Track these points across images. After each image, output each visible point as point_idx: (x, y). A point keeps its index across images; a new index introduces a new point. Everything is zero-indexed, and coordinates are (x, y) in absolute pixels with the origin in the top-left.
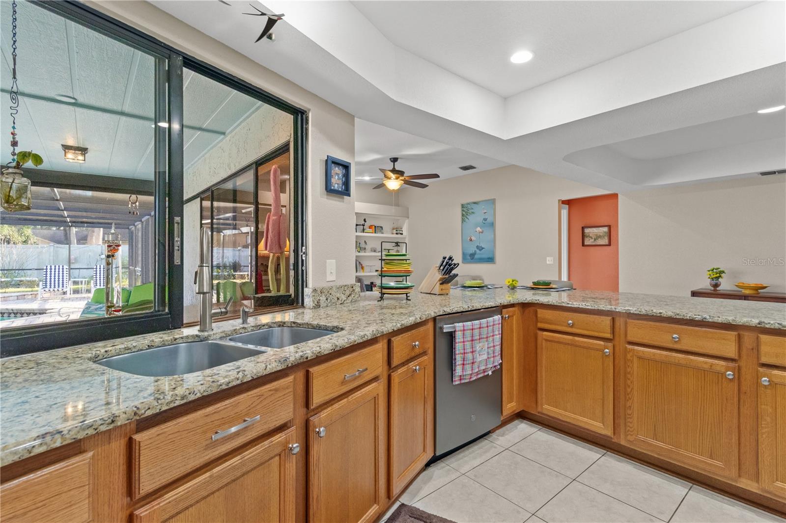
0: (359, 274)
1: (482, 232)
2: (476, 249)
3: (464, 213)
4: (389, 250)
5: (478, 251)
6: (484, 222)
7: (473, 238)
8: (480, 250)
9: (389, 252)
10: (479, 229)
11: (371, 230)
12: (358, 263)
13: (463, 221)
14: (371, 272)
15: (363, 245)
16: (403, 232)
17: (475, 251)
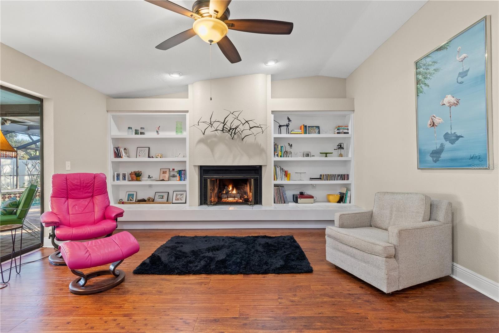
0: (278, 182)
1: (456, 104)
2: (443, 141)
3: (420, 77)
4: (326, 154)
5: (448, 145)
6: (460, 79)
7: (437, 120)
8: (452, 142)
9: (326, 156)
10: (449, 99)
11: (300, 131)
12: (278, 169)
13: (418, 92)
14: (301, 180)
15: (288, 149)
16: (350, 131)
17: (442, 145)
